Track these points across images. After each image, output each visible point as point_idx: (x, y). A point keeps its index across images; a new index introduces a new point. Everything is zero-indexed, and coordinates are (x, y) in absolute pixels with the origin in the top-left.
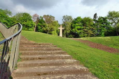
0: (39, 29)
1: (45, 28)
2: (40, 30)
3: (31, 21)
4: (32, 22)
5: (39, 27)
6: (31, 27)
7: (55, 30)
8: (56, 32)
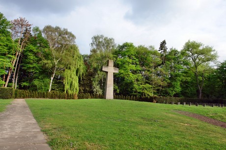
0: (29, 63)
1: (49, 61)
2: (31, 66)
3: (7, 36)
4: (8, 40)
5: (32, 57)
6: (4, 55)
7: (73, 68)
8: (75, 73)
